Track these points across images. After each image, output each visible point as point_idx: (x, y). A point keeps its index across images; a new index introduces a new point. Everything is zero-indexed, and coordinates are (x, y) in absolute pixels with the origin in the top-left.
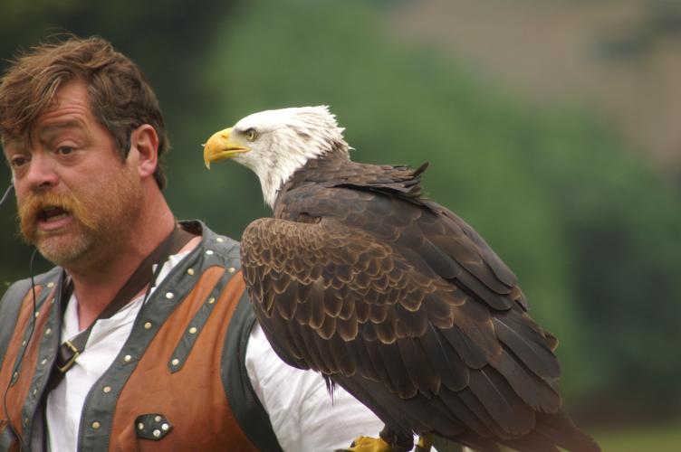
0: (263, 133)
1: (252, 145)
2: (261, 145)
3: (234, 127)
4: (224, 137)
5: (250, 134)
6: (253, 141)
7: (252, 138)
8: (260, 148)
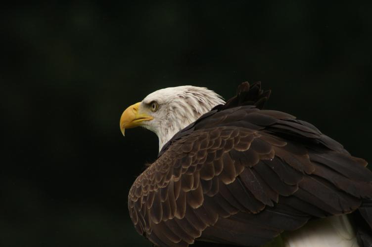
0: (162, 104)
1: (154, 115)
2: (160, 114)
3: (142, 101)
4: (135, 109)
5: (153, 105)
6: (155, 111)
7: (154, 109)
8: (160, 117)
